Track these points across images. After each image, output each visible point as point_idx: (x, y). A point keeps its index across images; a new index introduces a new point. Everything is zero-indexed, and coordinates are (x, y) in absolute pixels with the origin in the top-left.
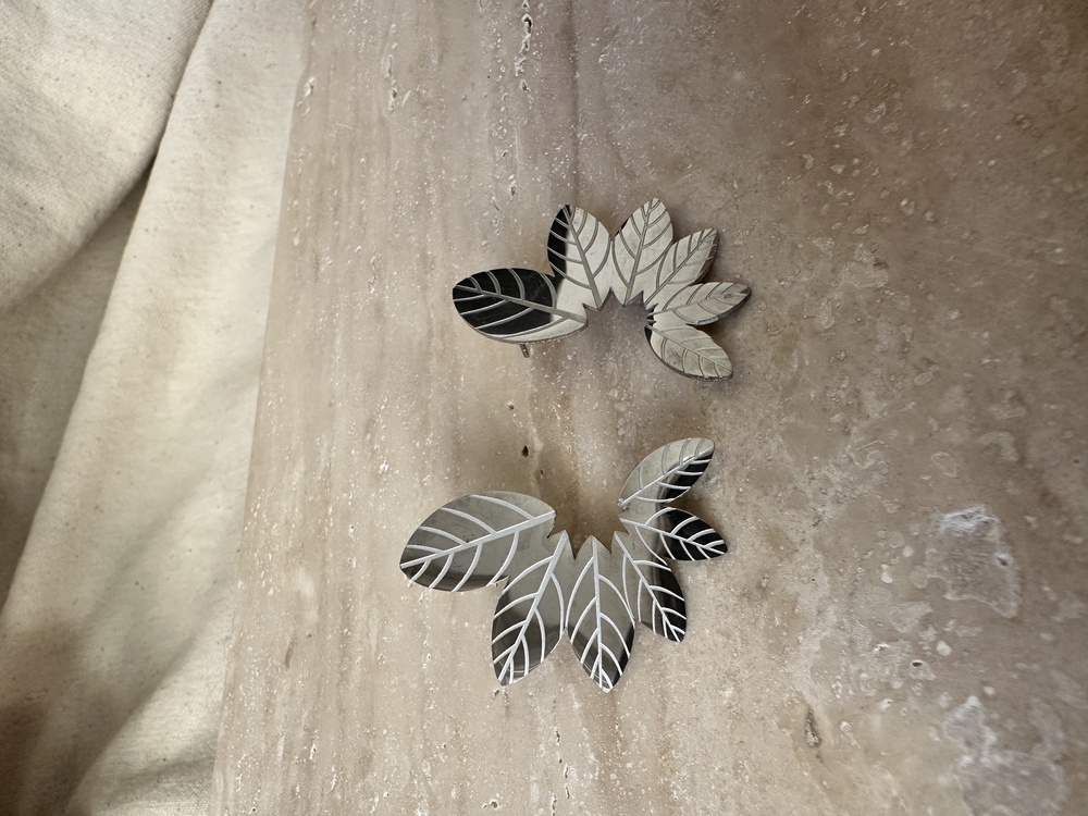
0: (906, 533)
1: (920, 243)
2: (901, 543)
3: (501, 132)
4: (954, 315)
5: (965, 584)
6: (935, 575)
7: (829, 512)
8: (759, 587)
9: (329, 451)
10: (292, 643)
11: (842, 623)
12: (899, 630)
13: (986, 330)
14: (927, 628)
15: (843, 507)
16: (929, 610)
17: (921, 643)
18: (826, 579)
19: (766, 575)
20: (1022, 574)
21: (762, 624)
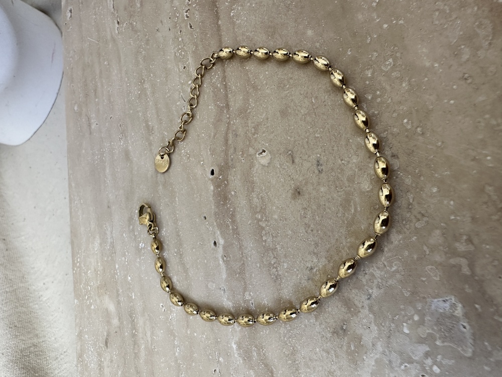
0: (415, 308)
1: (415, 145)
2: (413, 312)
3: (181, 54)
4: (435, 190)
5: (446, 337)
6: (430, 331)
7: (375, 292)
8: (342, 328)
9: (112, 233)
10: (108, 335)
11: (385, 351)
12: (413, 358)
13: (451, 200)
14: (427, 358)
15: (382, 291)
16: (428, 349)
17: (424, 365)
18: (376, 328)
19: (345, 323)
20: (474, 334)
21: (345, 348)
